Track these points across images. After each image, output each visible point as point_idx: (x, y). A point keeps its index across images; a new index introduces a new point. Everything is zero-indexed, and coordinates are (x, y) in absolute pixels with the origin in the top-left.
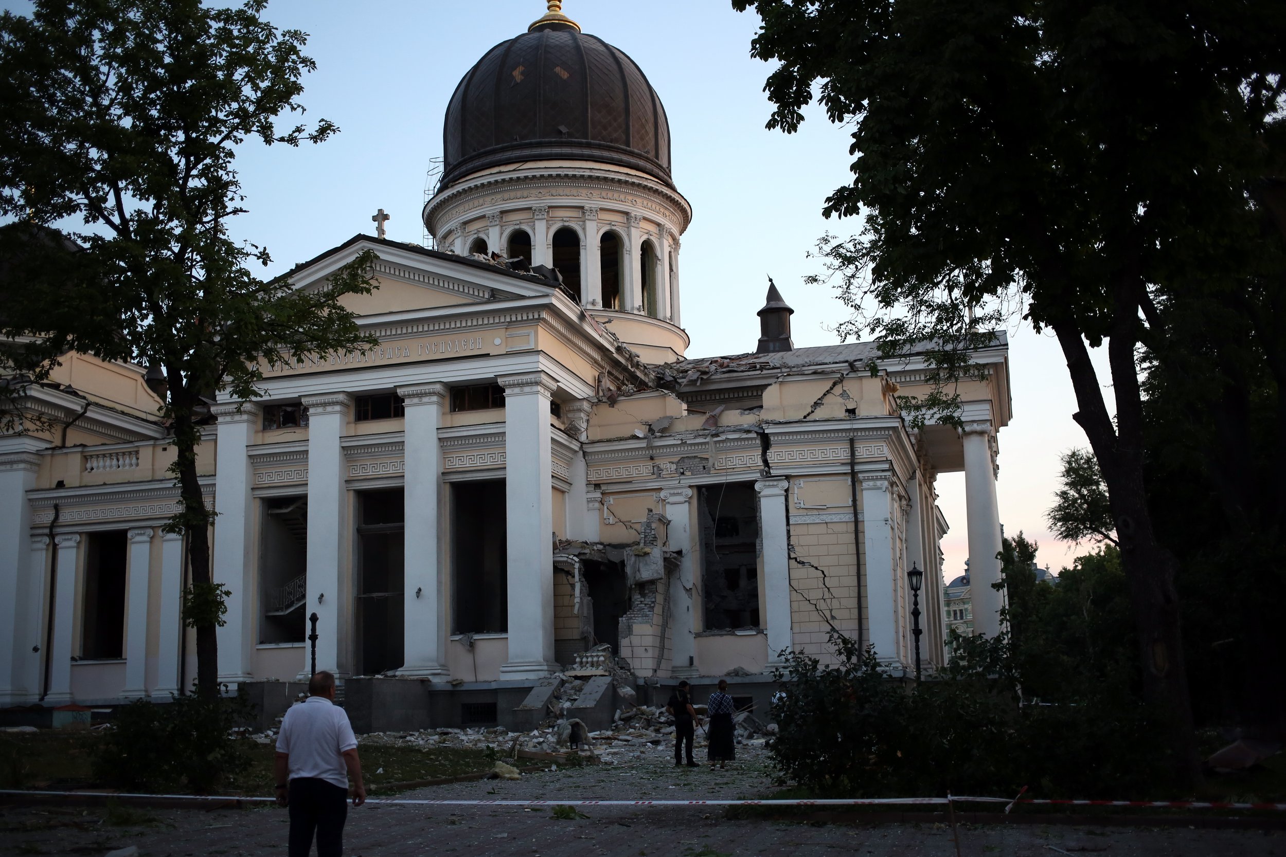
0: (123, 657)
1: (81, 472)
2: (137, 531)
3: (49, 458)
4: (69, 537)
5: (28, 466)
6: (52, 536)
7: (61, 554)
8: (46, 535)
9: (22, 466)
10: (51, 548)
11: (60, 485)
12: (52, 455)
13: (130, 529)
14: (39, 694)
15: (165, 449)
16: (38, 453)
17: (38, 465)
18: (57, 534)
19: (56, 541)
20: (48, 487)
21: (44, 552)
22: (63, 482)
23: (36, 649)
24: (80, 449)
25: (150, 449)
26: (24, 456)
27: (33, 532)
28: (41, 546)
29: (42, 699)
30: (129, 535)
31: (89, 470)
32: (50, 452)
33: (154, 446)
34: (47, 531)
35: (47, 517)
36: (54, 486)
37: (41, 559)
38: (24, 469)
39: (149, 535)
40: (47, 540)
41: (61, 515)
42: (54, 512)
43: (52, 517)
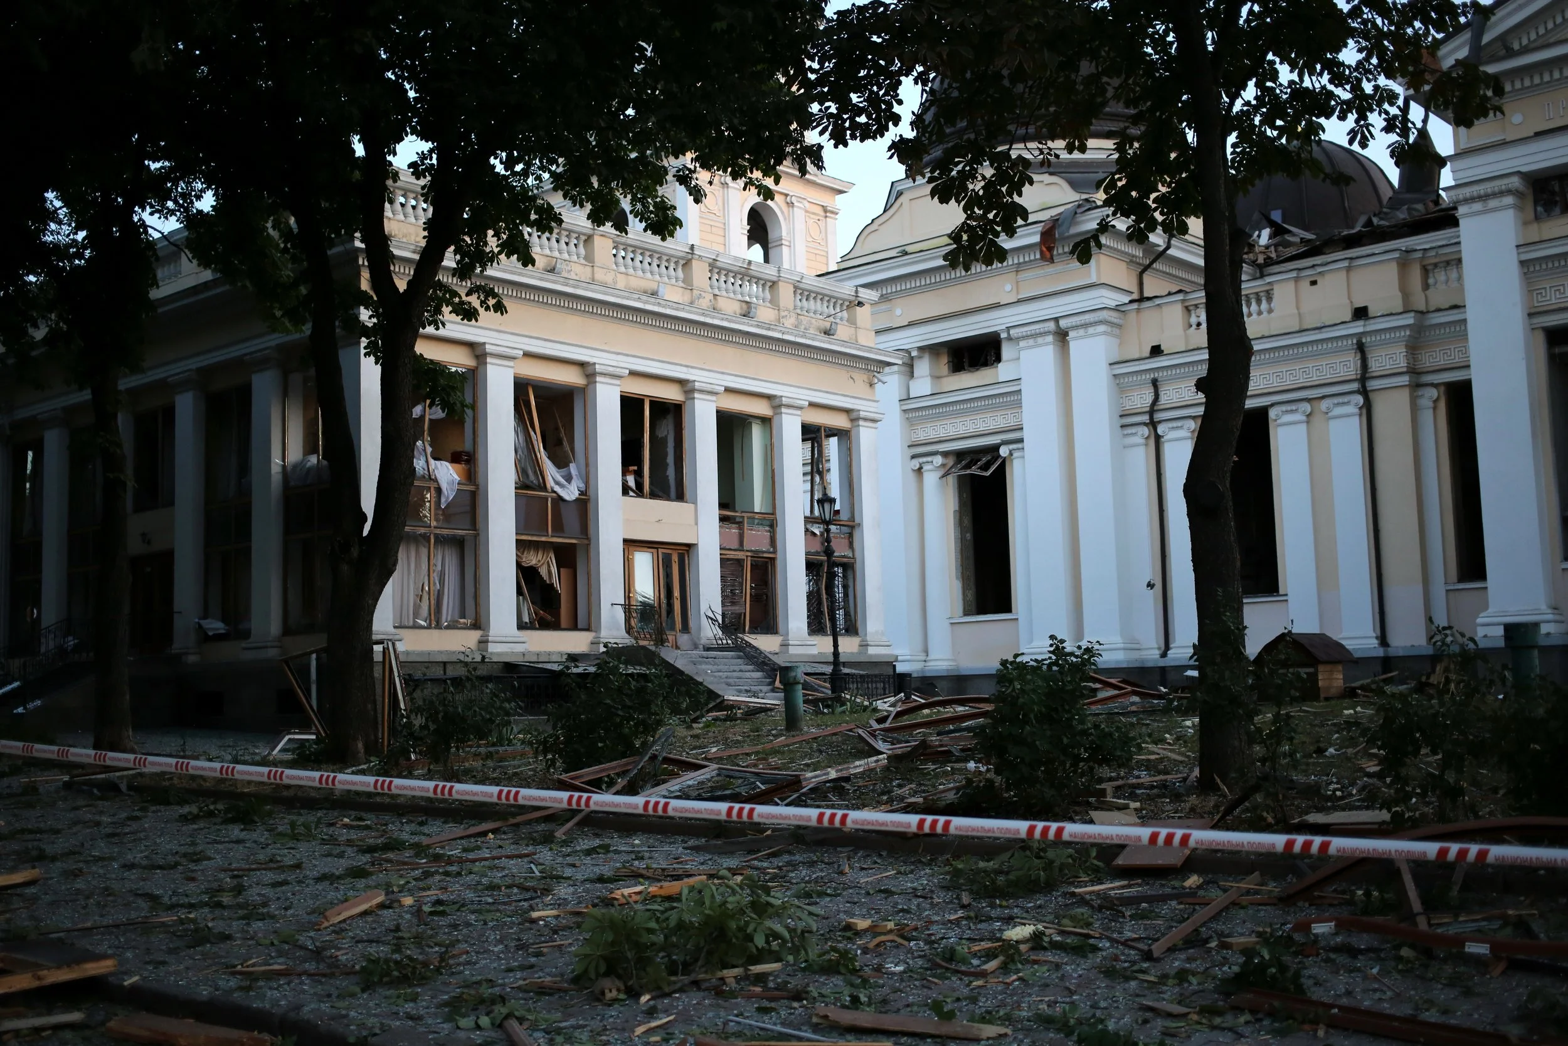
0: (1281, 592)
1: (1185, 331)
2: (1284, 408)
3: (1133, 315)
4: (1179, 424)
5: (1109, 329)
6: (1153, 424)
7: (1168, 449)
8: (1145, 424)
9: (1102, 328)
10: (1152, 442)
11: (1156, 351)
12: (1138, 310)
13: (1272, 405)
14: (1159, 649)
15: (1314, 283)
16: (1116, 309)
17: (1119, 326)
18: (1160, 422)
19: (1160, 430)
20: (1137, 356)
21: (1142, 449)
22: (1159, 346)
23: (1150, 585)
24: (1180, 297)
25: (1291, 286)
26: (1104, 315)
27: (1125, 420)
28: (1138, 440)
29: (1164, 655)
30: (1272, 413)
31: (1194, 326)
32: (1135, 306)
33: (1297, 279)
34: (1145, 418)
35: (1142, 399)
36: (1146, 352)
37: (1140, 457)
38: (1105, 333)
39: (1304, 412)
40: (1145, 431)
41: (1162, 394)
42: (1152, 390)
43: (1149, 399)
